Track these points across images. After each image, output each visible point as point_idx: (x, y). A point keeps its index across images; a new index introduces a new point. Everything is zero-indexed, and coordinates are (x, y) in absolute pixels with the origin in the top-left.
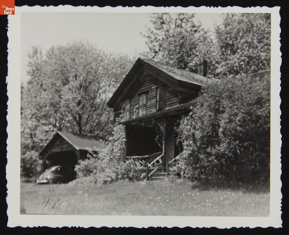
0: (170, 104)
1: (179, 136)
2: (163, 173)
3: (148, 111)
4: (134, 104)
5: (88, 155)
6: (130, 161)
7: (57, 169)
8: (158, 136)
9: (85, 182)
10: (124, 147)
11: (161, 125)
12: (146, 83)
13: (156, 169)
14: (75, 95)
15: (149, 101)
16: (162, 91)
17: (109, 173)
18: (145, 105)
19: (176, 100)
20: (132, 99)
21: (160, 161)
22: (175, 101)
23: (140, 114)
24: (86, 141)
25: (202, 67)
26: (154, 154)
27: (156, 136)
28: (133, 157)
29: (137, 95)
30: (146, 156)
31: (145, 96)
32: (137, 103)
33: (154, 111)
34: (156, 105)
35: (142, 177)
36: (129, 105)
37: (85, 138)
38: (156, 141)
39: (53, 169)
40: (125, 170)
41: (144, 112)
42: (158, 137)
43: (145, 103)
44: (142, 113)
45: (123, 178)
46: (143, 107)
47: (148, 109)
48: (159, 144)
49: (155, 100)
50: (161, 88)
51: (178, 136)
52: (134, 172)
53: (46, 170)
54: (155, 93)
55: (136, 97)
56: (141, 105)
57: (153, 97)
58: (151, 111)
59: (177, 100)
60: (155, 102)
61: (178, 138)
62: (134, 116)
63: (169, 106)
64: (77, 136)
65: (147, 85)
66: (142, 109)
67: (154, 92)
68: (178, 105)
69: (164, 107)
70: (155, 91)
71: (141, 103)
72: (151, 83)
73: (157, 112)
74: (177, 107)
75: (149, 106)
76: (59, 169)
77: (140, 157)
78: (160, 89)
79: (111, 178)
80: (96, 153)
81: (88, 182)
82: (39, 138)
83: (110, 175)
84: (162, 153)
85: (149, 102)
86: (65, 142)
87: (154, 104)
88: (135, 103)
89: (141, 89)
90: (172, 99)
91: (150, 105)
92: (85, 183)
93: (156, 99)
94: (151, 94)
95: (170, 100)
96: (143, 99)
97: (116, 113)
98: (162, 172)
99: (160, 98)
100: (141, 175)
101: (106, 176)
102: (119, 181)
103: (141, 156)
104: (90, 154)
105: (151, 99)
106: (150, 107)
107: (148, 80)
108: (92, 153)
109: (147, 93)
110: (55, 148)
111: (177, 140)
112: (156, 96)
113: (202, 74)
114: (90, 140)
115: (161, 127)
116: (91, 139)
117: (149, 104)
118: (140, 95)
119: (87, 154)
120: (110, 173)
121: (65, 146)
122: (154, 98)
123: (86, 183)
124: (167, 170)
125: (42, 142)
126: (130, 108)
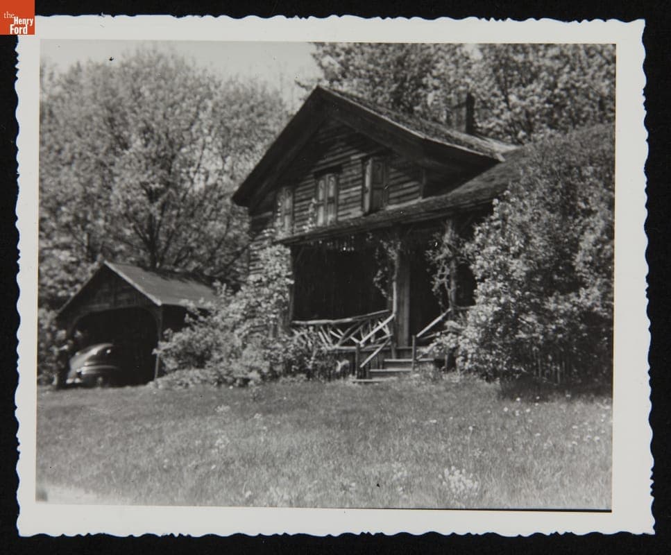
0: (398, 197)
1: (440, 272)
2: (394, 360)
3: (340, 213)
4: (304, 197)
5: (187, 319)
6: (304, 332)
7: (103, 352)
8: (380, 272)
9: (190, 383)
10: (289, 299)
11: (390, 246)
12: (336, 146)
13: (378, 350)
14: (146, 176)
15: (344, 189)
16: (379, 166)
17: (254, 359)
18: (332, 201)
19: (414, 186)
20: (298, 187)
21: (387, 330)
22: (413, 190)
23: (321, 221)
24: (176, 285)
25: (464, 111)
26: (369, 315)
27: (376, 273)
28: (310, 322)
29: (312, 176)
30: (349, 320)
31: (333, 179)
32: (310, 196)
33: (356, 212)
34: (362, 200)
35: (339, 369)
36: (291, 198)
37: (172, 277)
38: (376, 285)
39: (94, 351)
40: (294, 353)
41: (331, 217)
42: (381, 275)
43: (331, 193)
44: (324, 218)
45: (288, 372)
46: (328, 203)
47: (341, 208)
48: (382, 290)
49: (359, 187)
50: (376, 158)
51: (436, 273)
52: (317, 357)
53: (77, 354)
54: (360, 170)
55: (310, 181)
56: (323, 200)
57: (353, 181)
58: (349, 214)
59: (417, 188)
60: (359, 193)
61: (438, 275)
62: (306, 225)
63: (396, 201)
64: (152, 273)
65: (338, 151)
66: (324, 210)
67: (357, 169)
68: (420, 200)
69: (385, 204)
70: (360, 166)
71: (321, 196)
72: (349, 147)
73: (366, 215)
74: (419, 204)
75: (343, 202)
76: (109, 351)
77: (332, 322)
78: (374, 161)
79: (260, 371)
80: (205, 312)
81: (196, 381)
82: (57, 278)
83: (257, 364)
84: (391, 312)
85: (342, 192)
86: (126, 287)
87: (357, 196)
88: (306, 194)
89: (322, 162)
90: (406, 185)
91: (346, 199)
92: (191, 386)
93: (363, 184)
94: (348, 173)
95: (400, 187)
96: (327, 186)
97: (256, 218)
98: (391, 358)
99: (373, 182)
100: (336, 365)
101: (247, 366)
102: (282, 379)
103: (334, 319)
104: (192, 315)
105: (350, 184)
106: (346, 204)
107: (342, 140)
108: (197, 313)
109: (337, 170)
110: (99, 302)
111: (434, 281)
112: (363, 179)
113: (464, 128)
114: (183, 282)
115: (390, 251)
116: (186, 280)
117: (342, 197)
118: (319, 175)
119: (185, 316)
120: (256, 360)
121: (124, 297)
122: (358, 183)
123: (194, 383)
124: (413, 353)
125: (64, 288)
126: (294, 207)
